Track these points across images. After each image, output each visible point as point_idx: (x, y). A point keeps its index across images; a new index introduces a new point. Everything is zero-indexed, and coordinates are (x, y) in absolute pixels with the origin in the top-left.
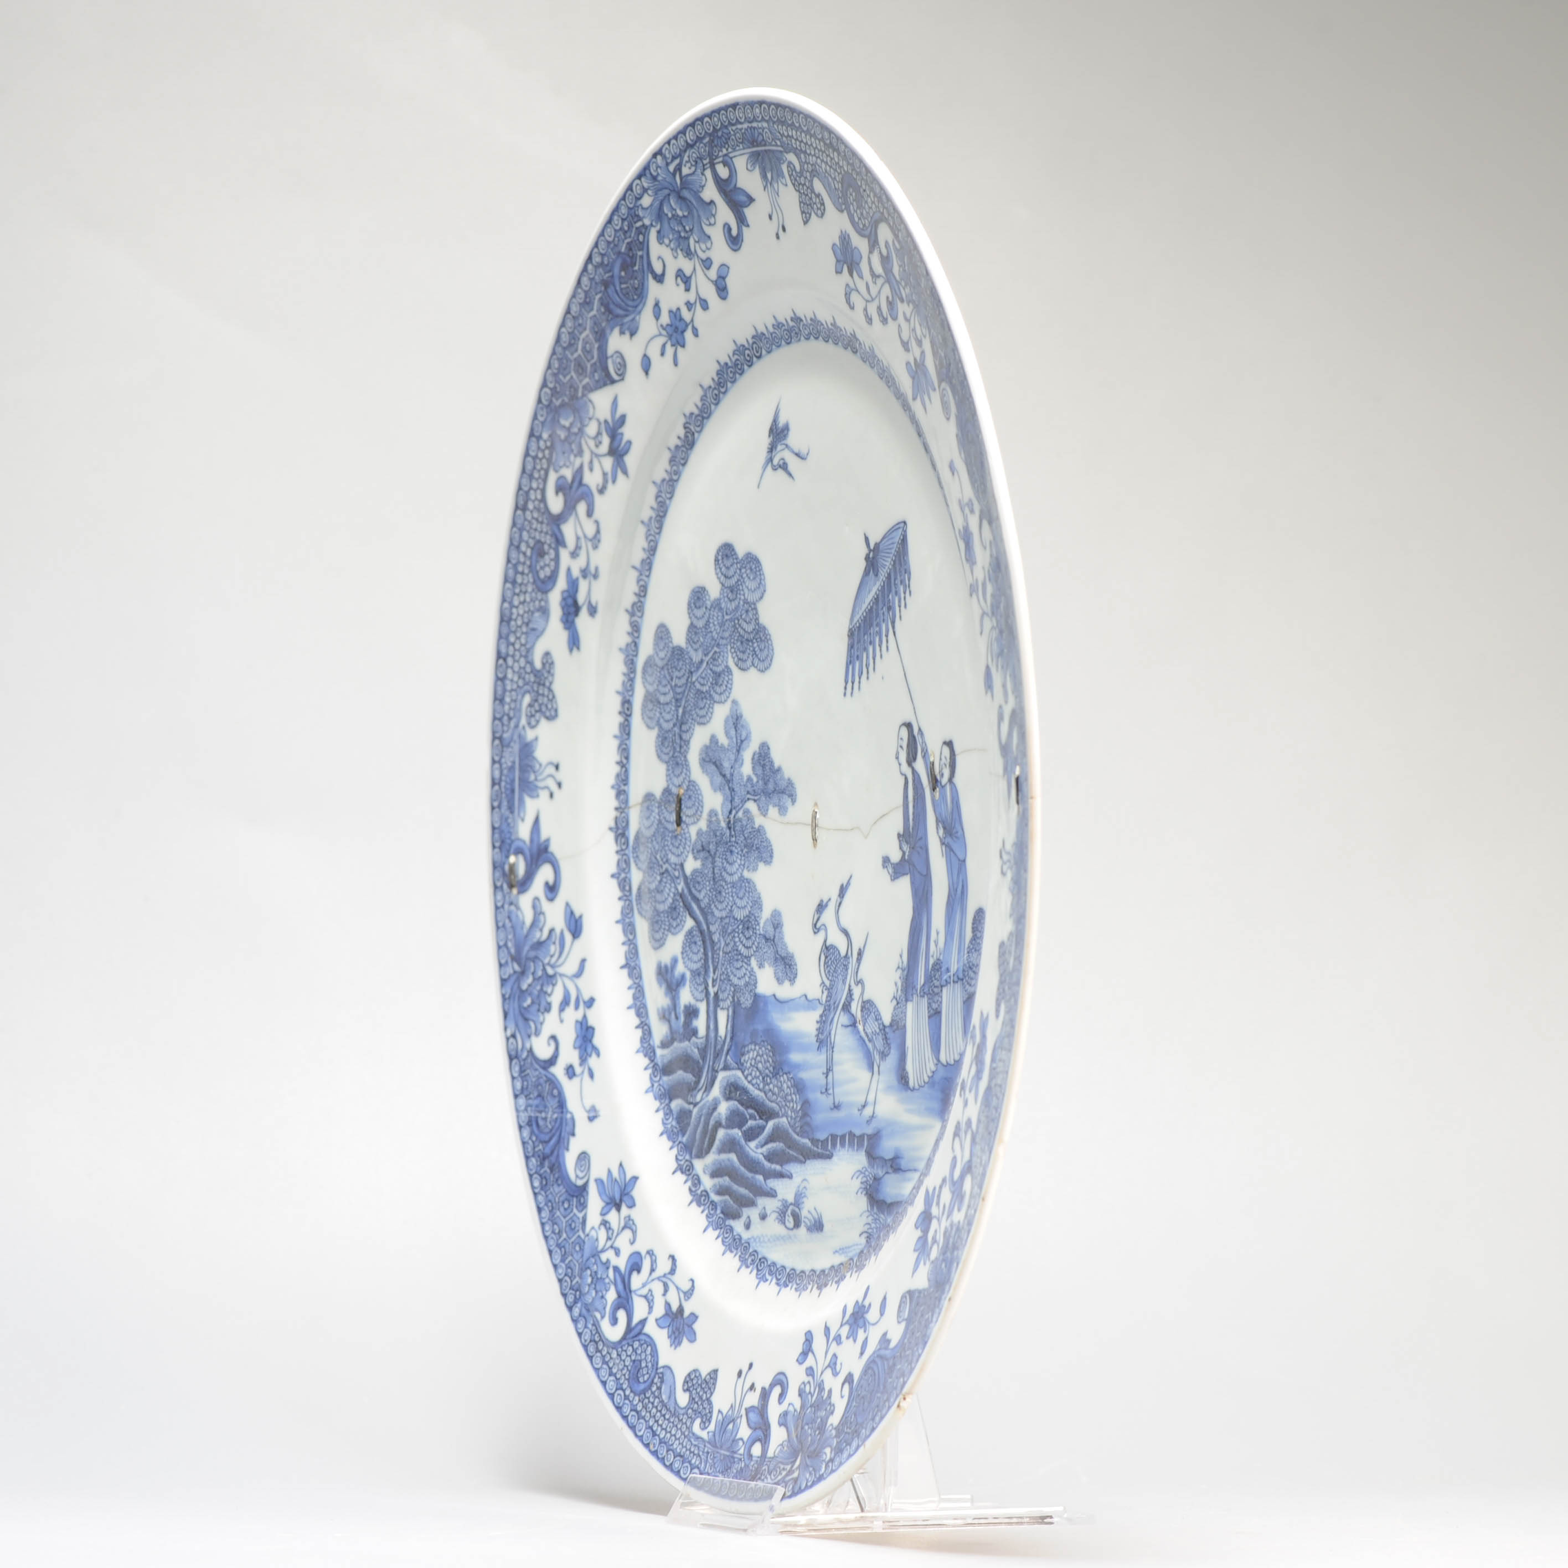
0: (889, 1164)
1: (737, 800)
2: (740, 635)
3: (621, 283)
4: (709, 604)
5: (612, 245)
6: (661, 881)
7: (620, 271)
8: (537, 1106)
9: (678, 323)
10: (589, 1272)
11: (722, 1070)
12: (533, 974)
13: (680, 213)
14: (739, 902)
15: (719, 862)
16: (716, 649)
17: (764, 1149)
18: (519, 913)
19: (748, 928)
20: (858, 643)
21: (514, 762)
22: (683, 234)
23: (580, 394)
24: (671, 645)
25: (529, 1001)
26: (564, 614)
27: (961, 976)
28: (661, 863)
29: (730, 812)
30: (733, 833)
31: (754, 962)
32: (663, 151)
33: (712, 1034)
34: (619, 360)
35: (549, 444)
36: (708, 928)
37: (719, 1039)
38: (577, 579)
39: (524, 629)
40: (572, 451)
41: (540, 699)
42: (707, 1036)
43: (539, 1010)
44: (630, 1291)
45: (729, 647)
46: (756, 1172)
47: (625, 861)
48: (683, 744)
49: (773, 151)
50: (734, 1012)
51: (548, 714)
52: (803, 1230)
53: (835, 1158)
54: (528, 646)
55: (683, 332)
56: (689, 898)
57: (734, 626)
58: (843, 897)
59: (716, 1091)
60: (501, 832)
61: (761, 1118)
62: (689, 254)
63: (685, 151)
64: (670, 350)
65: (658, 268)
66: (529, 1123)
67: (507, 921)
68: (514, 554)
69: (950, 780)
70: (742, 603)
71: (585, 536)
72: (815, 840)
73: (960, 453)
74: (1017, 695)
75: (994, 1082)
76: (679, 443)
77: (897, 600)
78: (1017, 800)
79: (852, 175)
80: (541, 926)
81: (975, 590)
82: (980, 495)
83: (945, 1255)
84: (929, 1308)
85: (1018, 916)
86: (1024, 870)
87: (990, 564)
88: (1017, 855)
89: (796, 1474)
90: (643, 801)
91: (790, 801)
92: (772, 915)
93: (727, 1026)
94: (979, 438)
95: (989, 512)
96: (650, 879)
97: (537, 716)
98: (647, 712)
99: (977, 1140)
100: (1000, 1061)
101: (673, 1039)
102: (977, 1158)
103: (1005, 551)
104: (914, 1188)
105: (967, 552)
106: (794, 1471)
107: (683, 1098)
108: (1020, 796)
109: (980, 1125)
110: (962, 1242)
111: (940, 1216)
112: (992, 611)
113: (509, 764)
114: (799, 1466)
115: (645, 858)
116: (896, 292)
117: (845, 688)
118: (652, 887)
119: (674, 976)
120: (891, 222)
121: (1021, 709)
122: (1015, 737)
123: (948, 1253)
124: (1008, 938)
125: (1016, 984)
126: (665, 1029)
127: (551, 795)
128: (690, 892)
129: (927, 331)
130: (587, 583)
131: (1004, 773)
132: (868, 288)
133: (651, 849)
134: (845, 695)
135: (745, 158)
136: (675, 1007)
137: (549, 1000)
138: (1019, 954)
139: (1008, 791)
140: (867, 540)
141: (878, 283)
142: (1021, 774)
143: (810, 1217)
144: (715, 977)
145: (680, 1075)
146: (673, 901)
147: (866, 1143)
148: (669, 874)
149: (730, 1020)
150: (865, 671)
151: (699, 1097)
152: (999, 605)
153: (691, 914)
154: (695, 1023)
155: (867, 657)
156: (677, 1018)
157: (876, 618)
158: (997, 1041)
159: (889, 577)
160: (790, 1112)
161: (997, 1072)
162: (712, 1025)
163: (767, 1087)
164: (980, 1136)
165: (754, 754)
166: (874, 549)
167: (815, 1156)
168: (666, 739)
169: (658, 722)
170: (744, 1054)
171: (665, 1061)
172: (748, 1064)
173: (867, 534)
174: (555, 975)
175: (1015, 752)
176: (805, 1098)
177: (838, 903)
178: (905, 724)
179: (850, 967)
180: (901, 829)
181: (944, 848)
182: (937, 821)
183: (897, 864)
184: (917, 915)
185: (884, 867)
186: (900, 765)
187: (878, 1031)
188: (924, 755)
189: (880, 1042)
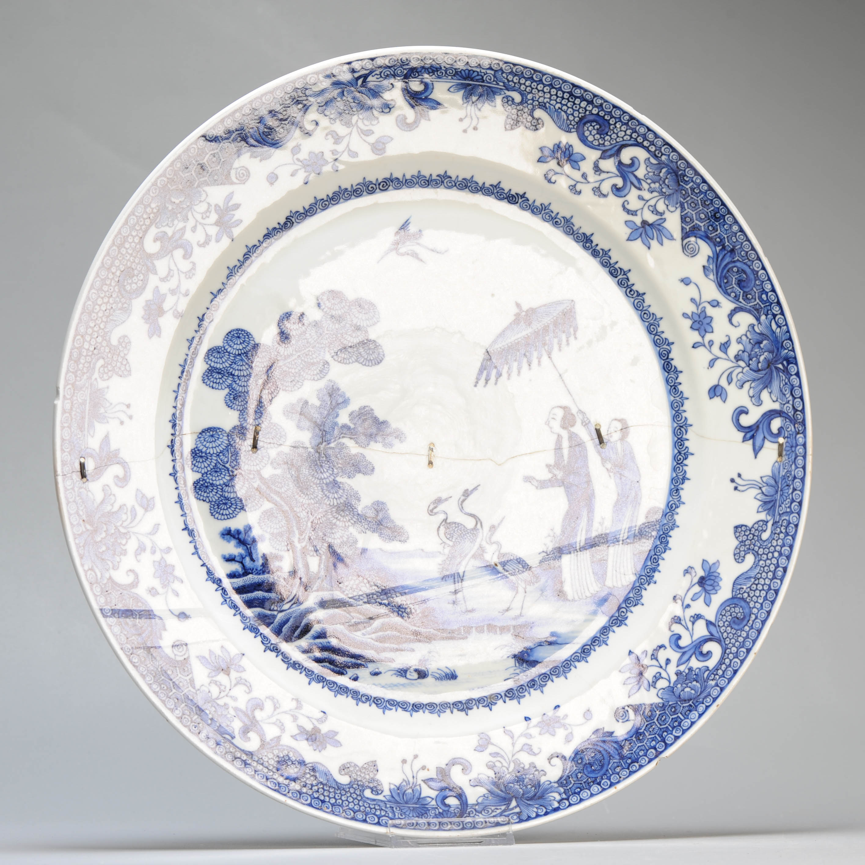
0: (543, 641)
1: (329, 437)
2: (343, 343)
3: (265, 129)
4: (306, 323)
5: (267, 106)
6: (230, 480)
9: (317, 160)
11: (315, 591)
12: (106, 531)
13: (351, 100)
14: (331, 495)
15: (304, 472)
16: (310, 349)
17: (373, 636)
18: (89, 494)
19: (343, 510)
20: (498, 359)
21: (85, 400)
22: (347, 112)
23: (195, 185)
24: (252, 342)
25: (104, 548)
26: (146, 314)
28: (231, 469)
29: (320, 443)
30: (323, 455)
31: (352, 530)
32: (353, 64)
33: (301, 570)
34: (243, 171)
35: (155, 211)
37: (311, 572)
38: (165, 294)
39: (104, 319)
40: (177, 218)
41: (114, 364)
42: (295, 571)
43: (115, 554)
44: (257, 721)
45: (327, 349)
46: (366, 649)
47: (179, 466)
49: (490, 87)
51: (120, 373)
52: (429, 680)
53: (468, 639)
54: (106, 330)
55: (321, 166)
56: (268, 491)
57: (336, 338)
58: (468, 496)
59: (310, 603)
60: (71, 443)
61: (367, 618)
62: (348, 124)
63: (380, 68)
64: (302, 174)
65: (309, 126)
67: (77, 498)
68: (103, 273)
69: (622, 439)
70: (348, 325)
71: (178, 270)
72: (431, 463)
73: (706, 276)
74: (788, 402)
75: (746, 595)
76: (278, 227)
77: (556, 341)
78: (780, 455)
79: (603, 117)
80: (112, 502)
81: (704, 346)
82: (741, 300)
83: (687, 684)
84: (675, 713)
85: (781, 512)
86: (794, 490)
87: (746, 335)
88: (772, 482)
89: (517, 810)
90: (203, 432)
91: (397, 441)
92: (373, 504)
93: (319, 566)
94: (758, 272)
95: (757, 310)
96: (214, 478)
97: (110, 374)
98: (212, 379)
99: (721, 625)
100: (757, 585)
101: (246, 572)
102: (728, 634)
103: (788, 331)
104: (576, 653)
105: (696, 326)
106: (513, 809)
107: (263, 608)
108: (784, 453)
109: (724, 617)
110: (723, 676)
111: (663, 664)
112: (738, 358)
113: (80, 401)
114: (518, 806)
115: (206, 465)
116: (632, 183)
117: (477, 382)
118: (218, 483)
119: (249, 536)
120: (652, 149)
121: (796, 410)
122: (776, 424)
123: (694, 683)
124: (757, 522)
125: (783, 545)
126: (235, 567)
127: (122, 423)
128: (268, 487)
129: (679, 210)
130: (175, 298)
131: (745, 440)
132: (584, 176)
133: (217, 460)
134: (475, 386)
135: (450, 85)
136: (250, 555)
137: (124, 548)
138: (784, 531)
139: (756, 451)
140: (518, 305)
141: (603, 176)
142: (787, 442)
143: (439, 672)
144: (302, 537)
145: (259, 594)
146: (247, 492)
147: (512, 629)
148: (243, 477)
149: (323, 562)
150: (505, 375)
151: (286, 607)
152: (757, 356)
153: (270, 500)
154: (278, 564)
155: (509, 368)
156: (254, 561)
157: (526, 348)
158: (742, 574)
159: (547, 327)
160: (405, 615)
161: (751, 590)
162: (300, 565)
163: (373, 601)
164: (727, 623)
165: (353, 412)
166: (528, 311)
167: (443, 638)
168: (240, 396)
169: (229, 386)
170: (342, 582)
171: (236, 586)
172: (349, 588)
173: (519, 302)
174: (128, 532)
175: (775, 431)
176: (427, 606)
177: (461, 500)
178: (561, 407)
179: (480, 535)
180: (552, 462)
181: (612, 474)
182: (603, 460)
183: (545, 481)
184: (574, 508)
185: (525, 482)
186: (551, 428)
187: (522, 569)
188: (586, 425)
189: (525, 576)
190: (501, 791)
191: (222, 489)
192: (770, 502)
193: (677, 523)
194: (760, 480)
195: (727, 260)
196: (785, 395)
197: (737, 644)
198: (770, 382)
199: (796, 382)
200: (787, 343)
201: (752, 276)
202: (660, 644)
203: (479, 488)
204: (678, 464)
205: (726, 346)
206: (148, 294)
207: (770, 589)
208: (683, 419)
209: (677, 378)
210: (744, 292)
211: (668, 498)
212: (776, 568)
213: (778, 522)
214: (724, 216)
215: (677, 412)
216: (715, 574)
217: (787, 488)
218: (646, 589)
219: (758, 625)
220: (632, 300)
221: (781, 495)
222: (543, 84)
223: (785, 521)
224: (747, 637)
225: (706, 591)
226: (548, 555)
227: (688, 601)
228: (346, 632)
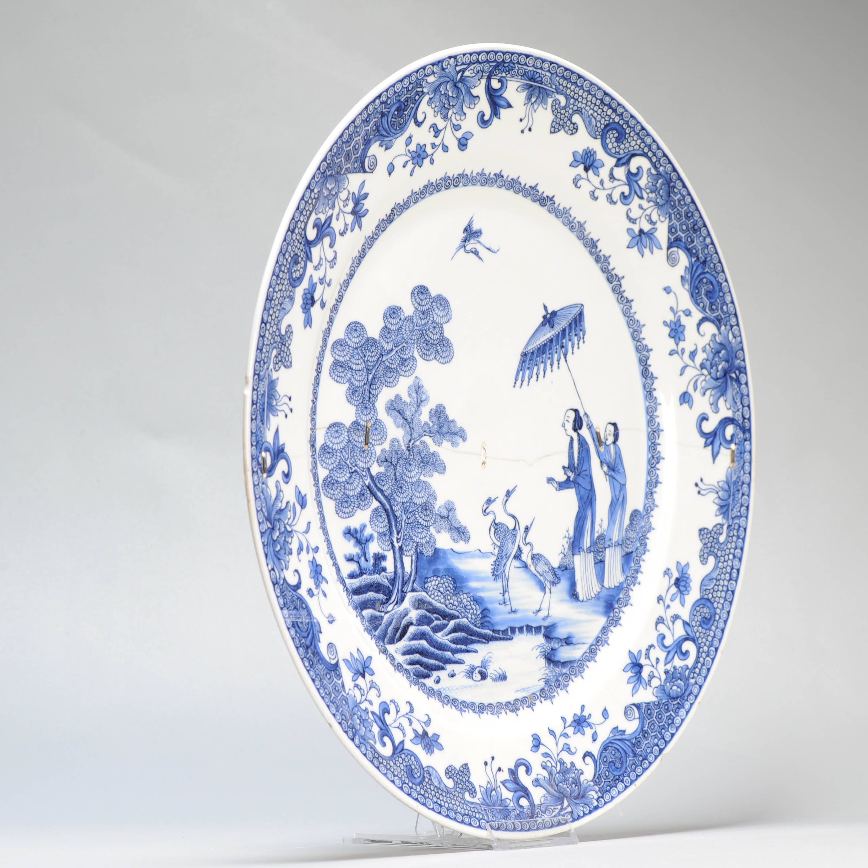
0: (564, 641)
1: (415, 435)
2: (426, 340)
3: (392, 117)
4: (403, 318)
5: (397, 94)
6: (350, 477)
7: (395, 111)
8: (295, 615)
9: (421, 153)
10: (356, 716)
11: (410, 591)
12: (279, 529)
13: (450, 94)
14: (417, 494)
15: (399, 469)
16: (404, 344)
17: (449, 637)
18: (268, 490)
19: (426, 510)
20: (530, 360)
21: (265, 391)
22: (446, 106)
23: (342, 172)
24: (365, 336)
25: (278, 548)
26: (304, 303)
27: (620, 543)
28: (350, 466)
29: (410, 441)
30: (411, 453)
31: (432, 529)
32: (458, 57)
33: (399, 571)
34: (373, 160)
35: (316, 196)
36: (391, 508)
37: (406, 573)
38: (316, 283)
39: (279, 307)
40: (329, 204)
41: (282, 354)
42: (395, 572)
43: (285, 553)
44: (387, 726)
45: (416, 345)
46: (445, 650)
47: (314, 462)
48: (371, 396)
49: (545, 89)
50: (417, 558)
51: (286, 364)
52: (489, 681)
53: (514, 640)
54: (279, 319)
55: (423, 159)
56: (375, 489)
57: (423, 333)
58: (509, 496)
59: (406, 604)
60: (257, 436)
61: (444, 619)
62: (445, 117)
63: (474, 63)
64: (410, 166)
65: (420, 118)
66: (293, 626)
67: (261, 494)
68: (281, 259)
69: (614, 443)
70: (430, 322)
71: (326, 258)
72: (484, 463)
73: (683, 285)
74: (738, 410)
75: (710, 596)
77: (570, 344)
78: (733, 461)
79: (622, 126)
80: (281, 498)
81: (678, 353)
82: (707, 310)
83: (674, 682)
84: (667, 710)
85: (733, 516)
86: (743, 495)
87: (709, 344)
88: (726, 487)
89: (569, 809)
90: (330, 427)
91: (461, 439)
92: (445, 503)
93: (411, 567)
94: (721, 284)
95: (719, 320)
96: (338, 476)
97: (280, 364)
98: (336, 373)
99: (694, 625)
100: (718, 586)
101: (361, 574)
102: (700, 633)
103: (741, 342)
104: (585, 653)
105: (673, 334)
106: (566, 809)
107: (374, 609)
108: (735, 459)
109: (696, 617)
110: (699, 674)
111: (654, 664)
112: (702, 366)
113: (262, 392)
114: (569, 805)
115: (333, 462)
116: (636, 192)
117: (515, 383)
118: (341, 480)
119: (363, 535)
120: (654, 159)
121: (744, 418)
122: (730, 430)
123: (679, 681)
124: (715, 526)
125: (736, 548)
126: (353, 567)
127: (286, 416)
128: (376, 486)
129: (667, 220)
130: (322, 288)
131: (706, 445)
132: (602, 182)
133: (340, 457)
134: (514, 386)
135: (519, 84)
136: (365, 554)
137: (290, 547)
138: (736, 534)
139: (714, 456)
140: (545, 307)
141: (616, 183)
142: (738, 449)
143: (495, 673)
144: (399, 537)
145: (371, 595)
146: (362, 490)
147: (543, 630)
148: (358, 474)
149: (413, 563)
150: (534, 376)
151: (390, 608)
152: (717, 365)
153: (377, 499)
154: (384, 564)
155: (538, 369)
156: (367, 561)
157: (549, 350)
158: (707, 576)
159: (564, 330)
160: (470, 616)
161: (714, 591)
162: (399, 566)
163: (448, 602)
164: (698, 623)
165: (432, 410)
166: (552, 313)
167: (497, 639)
168: (356, 391)
169: (349, 380)
170: (427, 582)
171: (354, 586)
172: (431, 588)
173: (546, 305)
174: (292, 531)
175: (728, 438)
176: (485, 607)
177: (505, 500)
178: (573, 410)
179: (518, 535)
180: (566, 465)
181: (607, 477)
182: (602, 463)
183: (562, 482)
184: (582, 510)
185: (548, 483)
186: (566, 430)
187: (548, 570)
188: (590, 427)
189: (550, 577)
190: (555, 790)
191: (344, 487)
192: (724, 506)
193: (653, 526)
194: (717, 485)
195: (700, 271)
196: (736, 403)
197: (708, 643)
198: (726, 390)
199: (745, 392)
200: (740, 353)
201: (717, 288)
202: (650, 644)
203: (516, 489)
204: (652, 467)
205: (694, 354)
206: (305, 284)
207: (728, 590)
208: (656, 424)
209: (652, 384)
210: (710, 303)
211: (645, 502)
212: (731, 570)
213: (731, 525)
214: (700, 228)
215: (651, 417)
216: (687, 576)
217: (737, 492)
218: (632, 590)
219: (721, 625)
220: (622, 306)
221: (733, 500)
222: (583, 89)
223: (737, 525)
224: (714, 637)
225: (681, 592)
226: (565, 556)
227: (668, 602)
228: (431, 633)
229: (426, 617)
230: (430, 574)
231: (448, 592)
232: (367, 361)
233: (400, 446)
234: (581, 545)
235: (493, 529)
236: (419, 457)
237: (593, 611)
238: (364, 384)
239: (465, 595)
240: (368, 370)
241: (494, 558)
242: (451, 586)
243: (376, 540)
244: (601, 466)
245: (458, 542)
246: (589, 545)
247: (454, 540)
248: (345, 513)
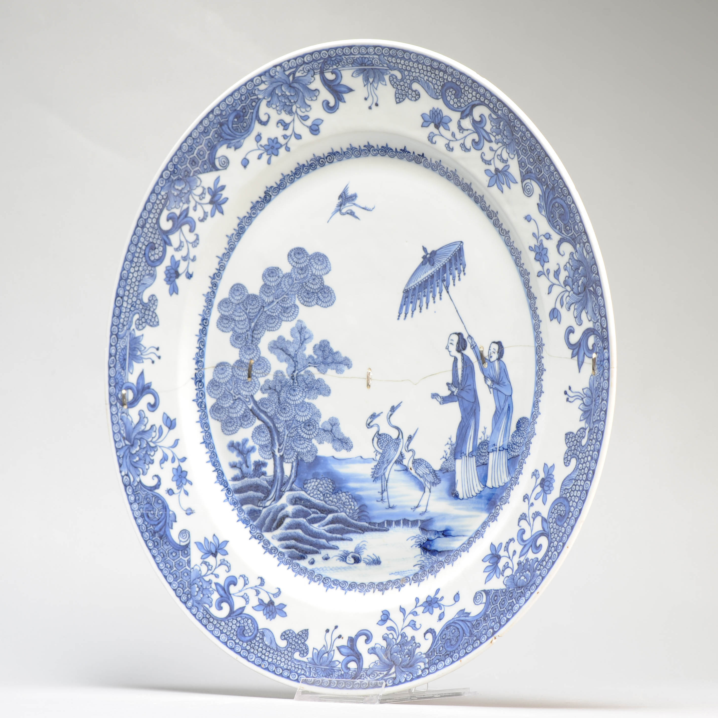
0: (441, 534)
1: (299, 366)
2: (306, 290)
3: (233, 124)
4: (281, 275)
5: (230, 106)
6: (234, 403)
7: (234, 118)
8: (146, 508)
9: (274, 145)
10: (196, 586)
11: (288, 491)
12: (139, 446)
13: (288, 94)
14: (301, 414)
15: (283, 395)
16: (285, 296)
17: (326, 527)
18: (129, 417)
19: (309, 425)
20: (412, 295)
21: (126, 346)
22: (288, 104)
23: (191, 174)
24: (246, 293)
25: (137, 459)
26: (167, 277)
27: (506, 448)
28: (234, 394)
29: (294, 372)
30: (296, 381)
31: (314, 441)
32: (283, 64)
33: (279, 474)
34: (223, 160)
35: (165, 197)
36: (274, 425)
37: (285, 477)
38: (179, 261)
39: (137, 283)
40: (182, 201)
41: (146, 317)
42: (275, 475)
43: (145, 463)
44: (230, 594)
45: (296, 296)
46: (320, 538)
47: (202, 394)
48: (254, 339)
49: (379, 69)
50: (298, 464)
51: (151, 324)
52: (362, 565)
53: (391, 531)
54: (139, 292)
55: (277, 149)
56: (258, 411)
57: (303, 285)
58: (394, 411)
59: (283, 500)
60: (115, 379)
61: (322, 513)
62: (290, 113)
63: (302, 65)
64: (265, 157)
65: (264, 118)
66: (142, 516)
67: (120, 421)
68: (133, 248)
69: (499, 359)
70: (309, 275)
71: (187, 241)
72: (368, 385)
73: (540, 212)
74: (598, 321)
75: (568, 495)
76: (260, 200)
77: (451, 277)
78: (594, 369)
79: (456, 83)
80: (145, 423)
81: (544, 274)
83: (523, 573)
84: (511, 598)
85: (594, 421)
86: (603, 400)
87: (569, 263)
88: (589, 393)
89: (394, 675)
90: (217, 366)
91: (346, 367)
92: (330, 419)
93: (291, 471)
94: (570, 205)
95: (573, 239)
96: (223, 402)
97: (144, 325)
98: (222, 325)
99: (551, 521)
100: (576, 486)
101: (243, 477)
102: (554, 529)
103: (594, 257)
104: (464, 544)
105: (538, 257)
106: (391, 674)
107: (253, 504)
108: (596, 367)
109: (553, 514)
110: (545, 567)
111: (511, 556)
112: (566, 283)
113: (122, 347)
114: (395, 672)
115: (219, 392)
116: (484, 137)
117: (399, 316)
118: (226, 406)
119: (245, 448)
120: (492, 106)
121: (603, 328)
122: (591, 340)
123: (528, 572)
124: (579, 430)
125: (593, 451)
126: (236, 472)
127: (153, 362)
128: (259, 408)
129: (516, 156)
130: (186, 263)
131: (573, 357)
132: (453, 135)
133: (225, 388)
134: (398, 319)
135: (352, 71)
136: (246, 462)
137: (152, 458)
139: (580, 365)
140: (425, 249)
141: (466, 133)
142: (598, 357)
143: (369, 558)
144: (281, 448)
145: (251, 493)
146: (245, 413)
147: (419, 524)
148: (241, 400)
149: (294, 468)
150: (418, 309)
151: (268, 504)
152: (577, 281)
153: (260, 418)
154: (264, 469)
155: (421, 302)
156: (248, 467)
157: (431, 285)
158: (568, 476)
159: (445, 266)
160: (348, 510)
161: (572, 490)
162: (279, 470)
163: (327, 499)
164: (554, 520)
165: (315, 345)
166: (431, 253)
167: (372, 530)
168: (239, 337)
169: (233, 329)
170: (306, 483)
171: (237, 487)
172: (311, 488)
173: (425, 246)
174: (156, 446)
175: (590, 347)
176: (362, 504)
177: (389, 415)
178: (456, 333)
179: (401, 443)
180: (450, 381)
181: (491, 390)
182: (486, 378)
183: (446, 397)
184: (465, 420)
185: (433, 398)
186: (450, 352)
187: (428, 473)
188: (474, 347)
189: (430, 478)
190: (388, 658)
191: (228, 411)
192: (587, 411)
193: (536, 432)
194: (582, 392)
195: (551, 197)
196: (595, 314)
197: (558, 538)
198: (586, 304)
199: (601, 302)
200: (594, 268)
201: (567, 210)
202: (511, 538)
203: (401, 404)
204: (538, 379)
205: (558, 273)
206: (167, 262)
207: (583, 490)
208: (540, 339)
209: (535, 304)
210: (564, 224)
211: (532, 410)
212: (589, 470)
213: (592, 429)
214: (544, 158)
215: (537, 333)
216: (551, 476)
217: (598, 398)
218: (513, 489)
219: (572, 522)
220: (504, 237)
221: (595, 405)
222: (412, 61)
223: (596, 428)
224: (564, 533)
225: (544, 491)
226: (447, 460)
227: (532, 500)
228: (307, 524)
229: (303, 511)
230: (310, 476)
231: (327, 491)
232: (249, 312)
233: (284, 376)
234: (464, 451)
235: (376, 439)
236: (304, 384)
237: (474, 508)
238: (247, 331)
239: (344, 494)
240: (250, 319)
241: (376, 463)
242: (331, 487)
243: (257, 451)
244: (485, 381)
245: (340, 451)
246: (471, 450)
247: (336, 449)
248: (229, 431)
